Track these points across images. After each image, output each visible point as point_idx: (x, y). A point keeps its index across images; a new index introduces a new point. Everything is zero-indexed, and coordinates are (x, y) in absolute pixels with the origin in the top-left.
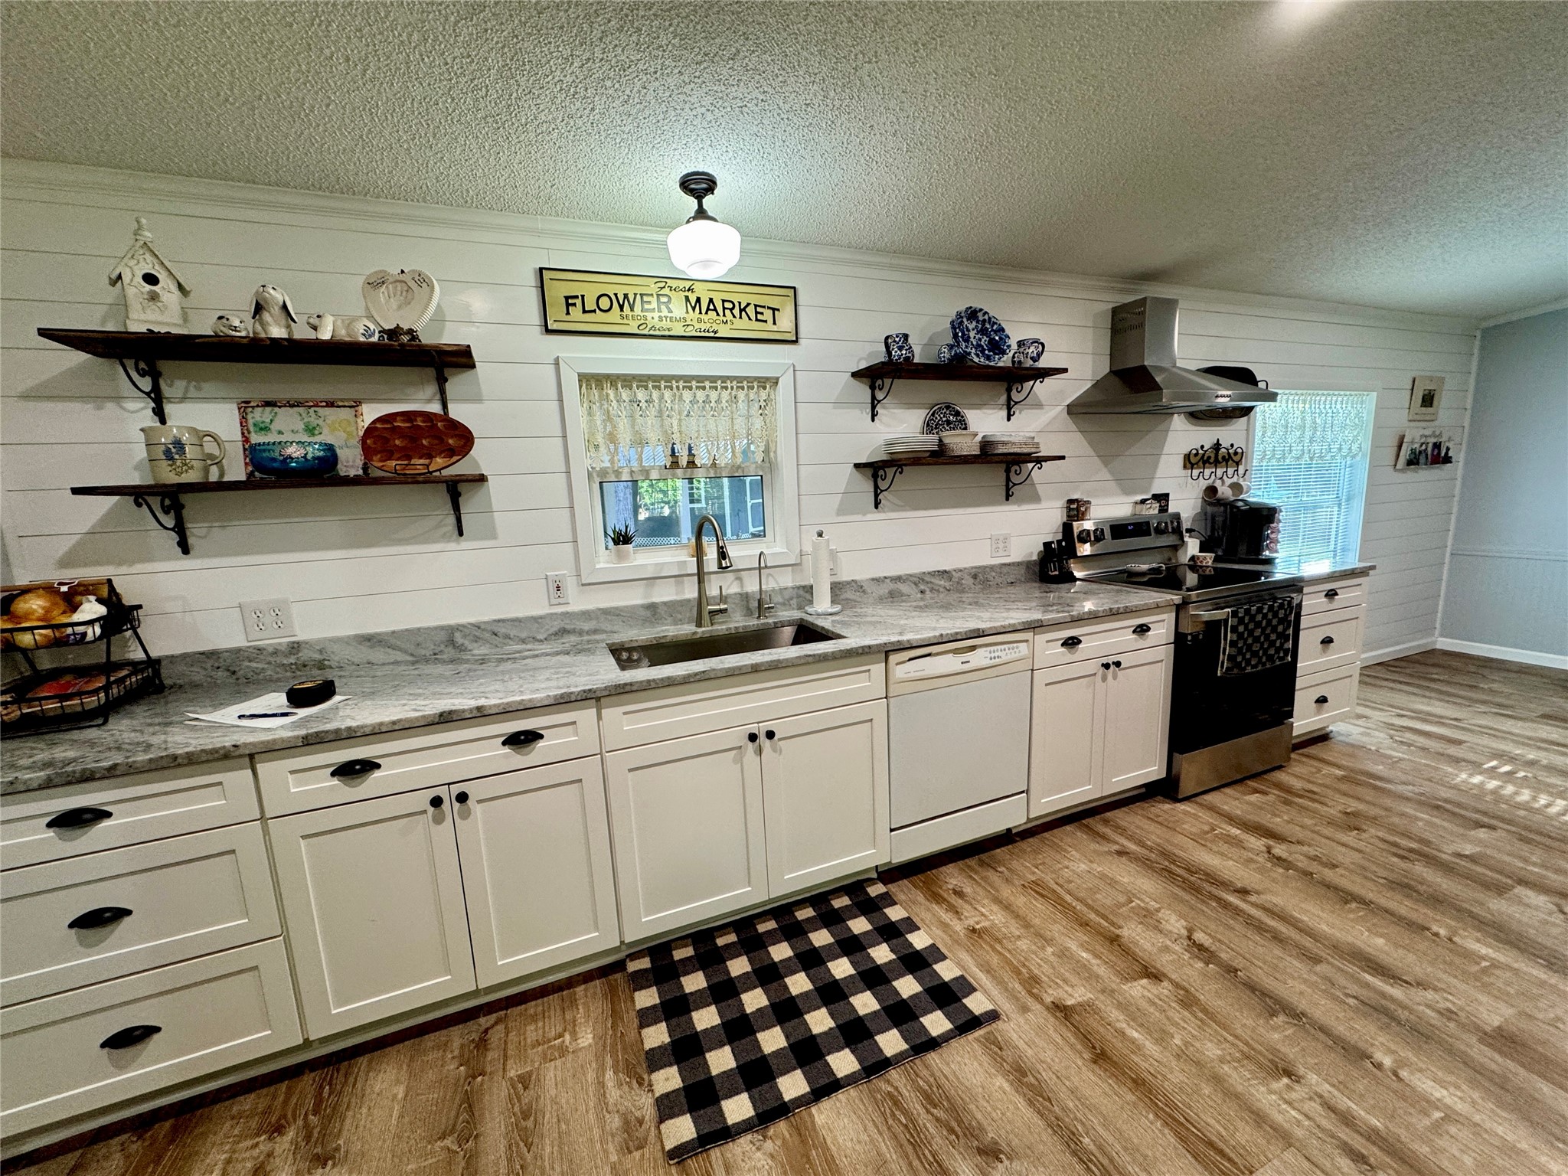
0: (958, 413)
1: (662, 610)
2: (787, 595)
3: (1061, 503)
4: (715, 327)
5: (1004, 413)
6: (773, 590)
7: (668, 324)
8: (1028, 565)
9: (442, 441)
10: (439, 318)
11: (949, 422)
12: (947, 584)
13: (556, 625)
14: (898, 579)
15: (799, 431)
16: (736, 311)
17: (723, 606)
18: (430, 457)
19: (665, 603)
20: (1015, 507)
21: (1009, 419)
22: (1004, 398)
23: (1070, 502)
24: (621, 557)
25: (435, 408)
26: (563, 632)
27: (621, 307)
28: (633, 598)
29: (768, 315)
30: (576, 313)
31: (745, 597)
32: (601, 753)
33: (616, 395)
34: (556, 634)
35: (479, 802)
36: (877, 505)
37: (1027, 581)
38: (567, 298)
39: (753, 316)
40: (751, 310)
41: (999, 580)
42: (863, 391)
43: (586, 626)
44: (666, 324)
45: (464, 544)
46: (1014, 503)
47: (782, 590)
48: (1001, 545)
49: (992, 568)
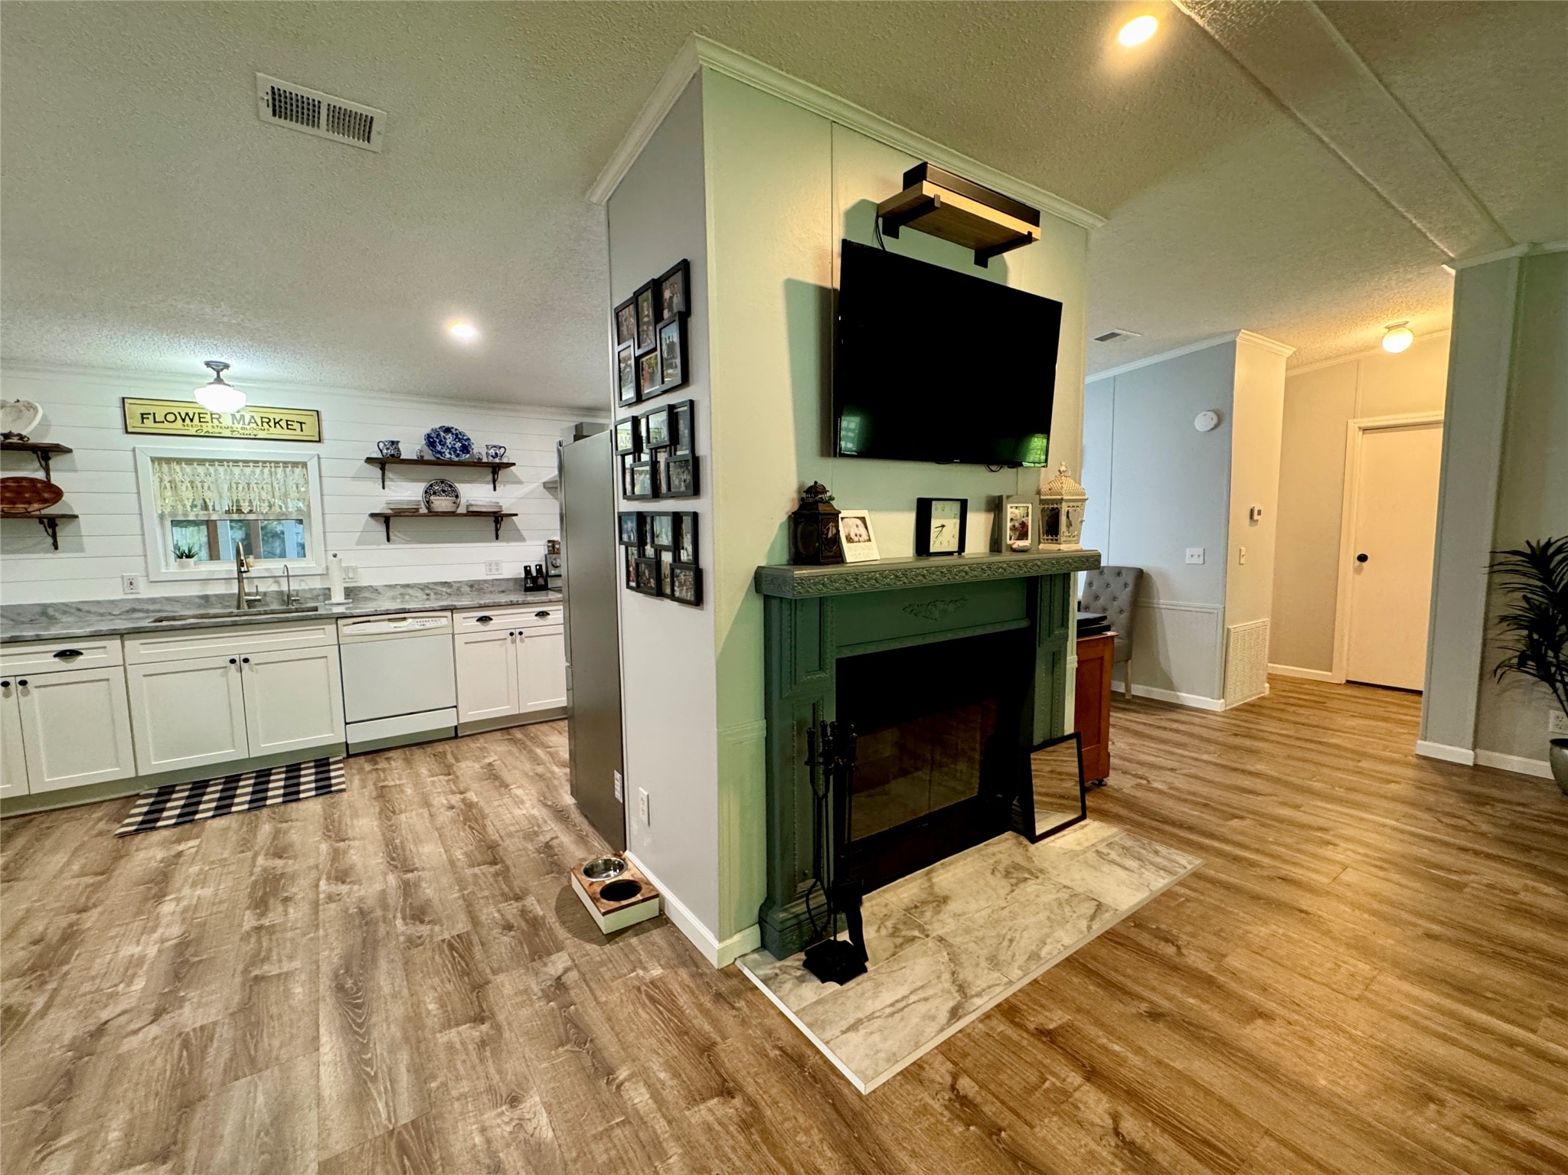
0: (451, 486)
1: (213, 600)
2: (315, 593)
3: (544, 542)
4: (255, 432)
5: (492, 486)
6: (304, 590)
7: (219, 430)
8: (516, 580)
9: (39, 494)
10: (45, 423)
11: (444, 491)
12: (449, 591)
13: (128, 607)
14: (408, 586)
15: (325, 492)
16: (272, 424)
17: (258, 597)
18: (30, 503)
19: (216, 595)
20: (504, 544)
21: (495, 489)
22: (490, 477)
23: (549, 541)
24: (182, 566)
25: (40, 475)
26: (134, 610)
27: (184, 420)
28: (194, 591)
29: (297, 426)
30: (149, 422)
31: (281, 593)
32: (124, 665)
33: (181, 470)
34: (128, 611)
35: (36, 687)
36: (388, 540)
37: (515, 590)
38: (142, 415)
39: (285, 426)
40: (283, 423)
41: (491, 589)
42: (377, 472)
43: (152, 607)
44: (217, 430)
45: (58, 555)
46: (502, 541)
47: (311, 590)
48: (494, 567)
49: (486, 581)
